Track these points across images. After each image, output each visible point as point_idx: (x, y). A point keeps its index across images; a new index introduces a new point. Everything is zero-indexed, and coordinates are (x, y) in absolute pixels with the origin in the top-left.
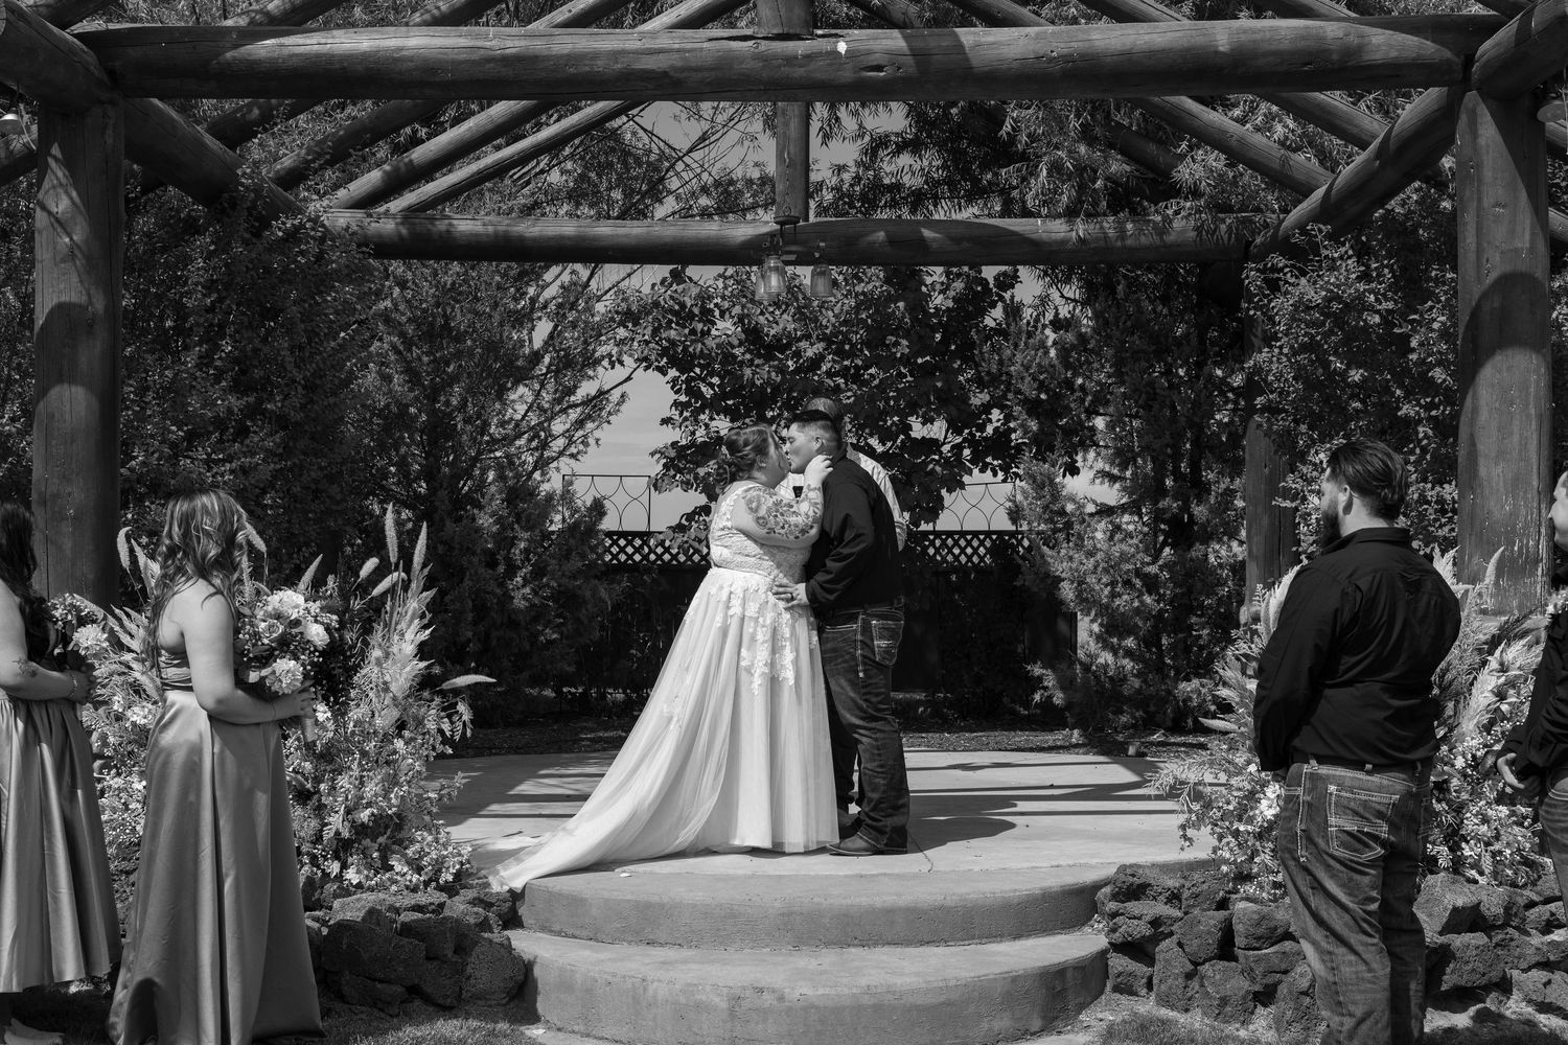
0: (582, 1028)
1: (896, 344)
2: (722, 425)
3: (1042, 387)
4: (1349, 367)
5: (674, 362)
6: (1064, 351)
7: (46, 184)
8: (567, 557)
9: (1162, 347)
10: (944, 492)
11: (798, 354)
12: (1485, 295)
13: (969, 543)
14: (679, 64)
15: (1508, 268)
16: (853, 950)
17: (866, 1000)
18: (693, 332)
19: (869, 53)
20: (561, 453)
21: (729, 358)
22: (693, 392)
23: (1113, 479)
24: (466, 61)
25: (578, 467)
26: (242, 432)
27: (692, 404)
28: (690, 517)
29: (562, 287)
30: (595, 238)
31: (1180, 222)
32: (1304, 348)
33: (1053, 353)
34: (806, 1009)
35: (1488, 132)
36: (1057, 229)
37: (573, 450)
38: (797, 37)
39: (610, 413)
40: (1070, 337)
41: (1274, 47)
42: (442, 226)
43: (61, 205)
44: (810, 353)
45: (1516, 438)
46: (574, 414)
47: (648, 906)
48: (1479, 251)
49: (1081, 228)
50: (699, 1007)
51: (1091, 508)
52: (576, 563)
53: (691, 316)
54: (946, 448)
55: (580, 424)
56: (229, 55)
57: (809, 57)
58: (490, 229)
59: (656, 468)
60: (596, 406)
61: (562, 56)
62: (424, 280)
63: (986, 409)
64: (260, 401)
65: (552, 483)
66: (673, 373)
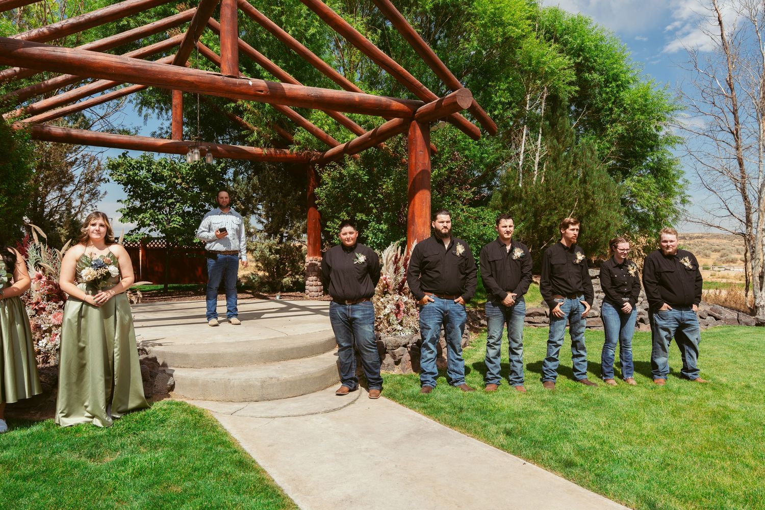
0: (202, 398)
1: (210, 180)
12: (418, 175)
14: (198, 80)
15: (423, 169)
16: (282, 362)
17: (303, 377)
19: (259, 86)
24: (119, 67)
28: (132, 231)
29: (82, 155)
30: (110, 140)
34: (286, 382)
35: (418, 132)
36: (258, 151)
38: (236, 78)
39: (101, 198)
41: (370, 102)
42: (47, 129)
45: (424, 212)
47: (214, 354)
48: (416, 163)
50: (250, 386)
56: (19, 50)
57: (240, 85)
58: (65, 132)
59: (120, 215)
60: (95, 196)
61: (156, 71)
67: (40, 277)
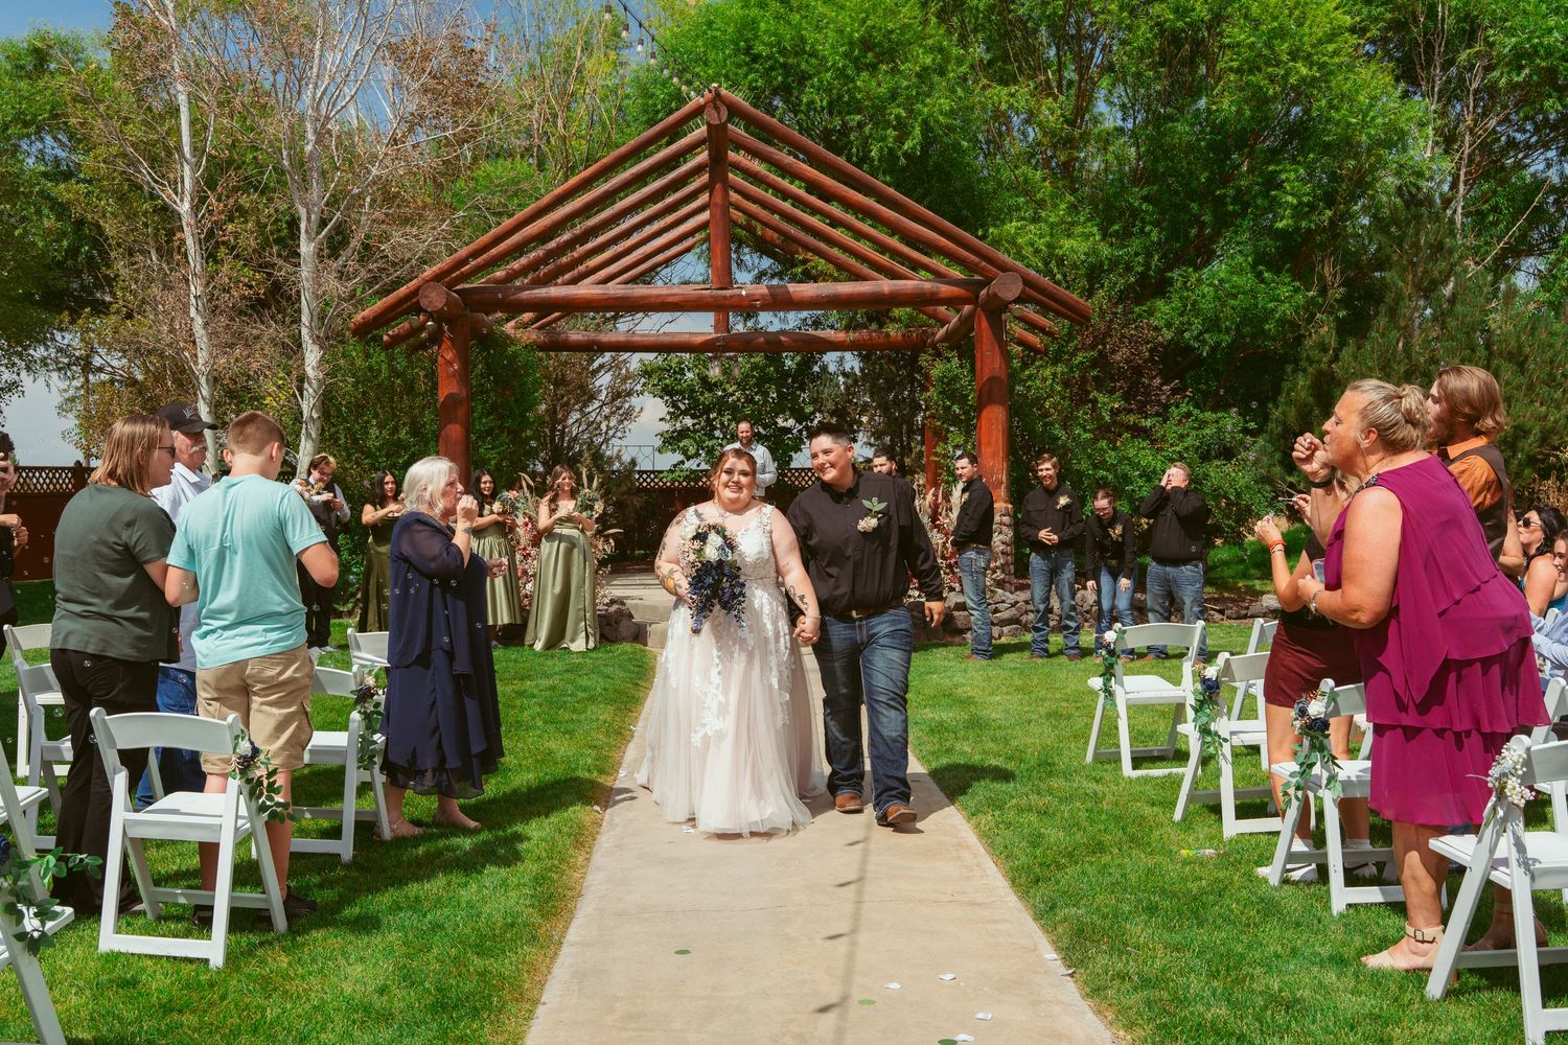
2: (689, 421)
3: (837, 403)
4: (953, 404)
5: (667, 394)
6: (847, 388)
7: (443, 347)
8: (619, 486)
9: (891, 385)
10: (793, 454)
11: (724, 390)
12: (984, 384)
13: (806, 475)
14: (683, 299)
15: (991, 375)
18: (676, 379)
19: (754, 295)
20: (613, 436)
21: (693, 391)
22: (674, 405)
23: (871, 445)
25: (624, 442)
27: (675, 412)
28: (675, 466)
30: (633, 342)
31: (893, 331)
32: (940, 393)
33: (842, 387)
35: (985, 324)
36: (841, 336)
37: (619, 434)
38: (727, 288)
39: (634, 417)
40: (850, 381)
41: (906, 292)
42: (563, 336)
43: (449, 356)
44: (730, 390)
45: (995, 438)
46: (620, 418)
48: (982, 368)
49: (852, 336)
51: (861, 459)
52: (624, 488)
53: (675, 372)
54: (795, 431)
55: (621, 422)
57: (732, 296)
59: (658, 442)
60: (628, 415)
62: (551, 361)
63: (813, 413)
65: (611, 451)
66: (667, 398)
67: (526, 524)
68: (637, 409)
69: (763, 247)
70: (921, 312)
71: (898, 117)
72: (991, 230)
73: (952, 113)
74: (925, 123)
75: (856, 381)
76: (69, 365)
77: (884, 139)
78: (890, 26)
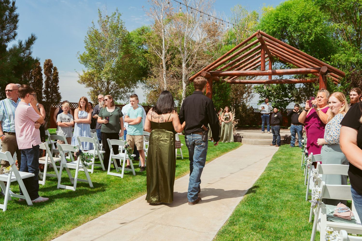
3: (297, 95)
5: (259, 93)
10: (287, 105)
14: (255, 73)
18: (262, 89)
19: (270, 72)
20: (248, 101)
21: (265, 92)
22: (262, 95)
25: (250, 103)
26: (220, 101)
27: (262, 96)
31: (308, 79)
33: (298, 91)
36: (296, 80)
37: (250, 101)
38: (264, 71)
41: (303, 71)
44: (273, 92)
46: (250, 98)
56: (220, 73)
57: (265, 73)
59: (258, 103)
60: (252, 97)
62: (235, 86)
64: (221, 98)
65: (247, 104)
66: (260, 93)
68: (254, 96)
69: (280, 61)
70: (314, 75)
71: (309, 32)
72: (332, 56)
73: (322, 30)
74: (315, 33)
75: (301, 90)
76: (149, 87)
77: (305, 37)
78: (308, 12)
